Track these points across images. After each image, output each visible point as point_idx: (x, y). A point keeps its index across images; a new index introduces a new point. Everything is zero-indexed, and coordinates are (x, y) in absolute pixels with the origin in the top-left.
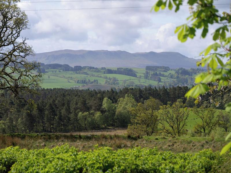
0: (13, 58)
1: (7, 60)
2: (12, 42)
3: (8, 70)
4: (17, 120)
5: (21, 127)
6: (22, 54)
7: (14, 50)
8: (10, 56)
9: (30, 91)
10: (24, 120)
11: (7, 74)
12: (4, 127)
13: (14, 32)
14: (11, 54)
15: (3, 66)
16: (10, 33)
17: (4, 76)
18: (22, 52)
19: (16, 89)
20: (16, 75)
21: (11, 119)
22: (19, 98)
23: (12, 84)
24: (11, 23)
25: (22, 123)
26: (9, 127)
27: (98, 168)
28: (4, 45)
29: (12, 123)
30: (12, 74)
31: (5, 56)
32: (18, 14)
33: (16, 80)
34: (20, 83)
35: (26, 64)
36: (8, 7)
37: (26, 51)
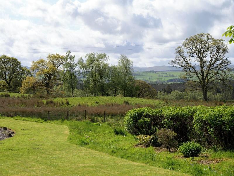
0: (222, 66)
1: (219, 67)
2: (222, 59)
3: (220, 72)
4: (228, 94)
5: (230, 97)
6: (226, 64)
7: (222, 63)
8: (220, 65)
9: (230, 81)
10: (231, 94)
11: (219, 73)
12: (222, 97)
13: (222, 54)
14: (221, 64)
15: (217, 70)
16: (220, 55)
17: (218, 74)
18: (226, 63)
19: (223, 80)
20: (223, 74)
21: (225, 94)
22: (225, 84)
23: (221, 78)
24: (221, 51)
25: (230, 95)
26: (224, 97)
27: (229, 115)
28: (217, 61)
29: (226, 95)
30: (222, 74)
31: (218, 65)
32: (224, 46)
33: (223, 76)
34: (225, 78)
35: (228, 69)
36: (219, 43)
37: (228, 63)
